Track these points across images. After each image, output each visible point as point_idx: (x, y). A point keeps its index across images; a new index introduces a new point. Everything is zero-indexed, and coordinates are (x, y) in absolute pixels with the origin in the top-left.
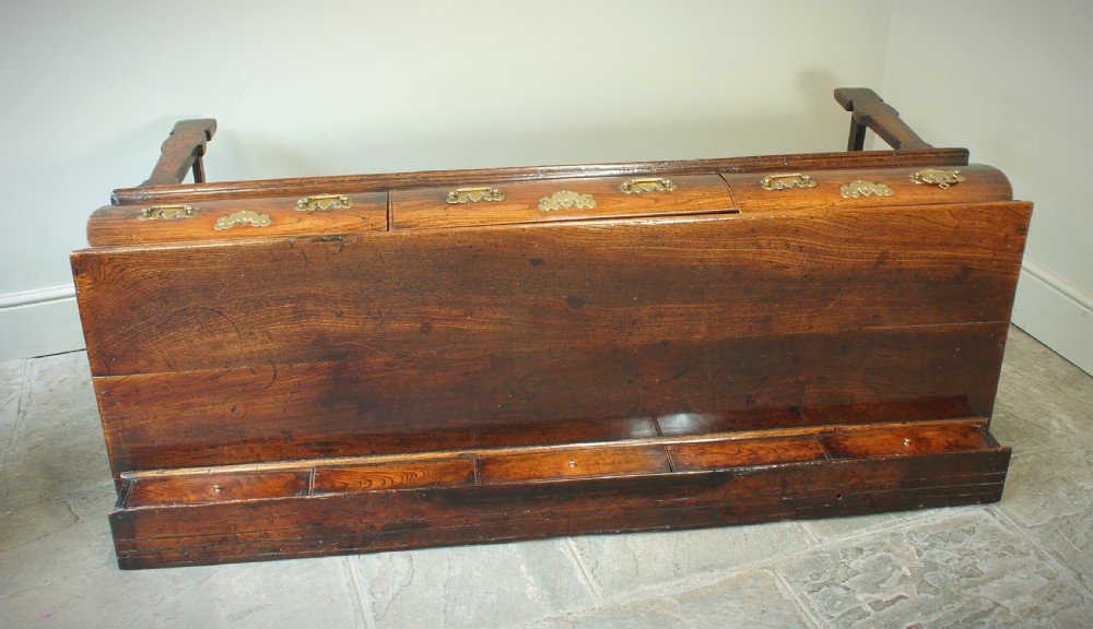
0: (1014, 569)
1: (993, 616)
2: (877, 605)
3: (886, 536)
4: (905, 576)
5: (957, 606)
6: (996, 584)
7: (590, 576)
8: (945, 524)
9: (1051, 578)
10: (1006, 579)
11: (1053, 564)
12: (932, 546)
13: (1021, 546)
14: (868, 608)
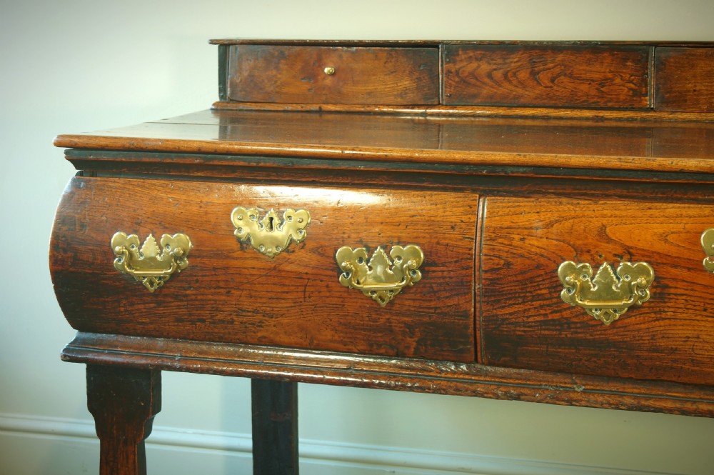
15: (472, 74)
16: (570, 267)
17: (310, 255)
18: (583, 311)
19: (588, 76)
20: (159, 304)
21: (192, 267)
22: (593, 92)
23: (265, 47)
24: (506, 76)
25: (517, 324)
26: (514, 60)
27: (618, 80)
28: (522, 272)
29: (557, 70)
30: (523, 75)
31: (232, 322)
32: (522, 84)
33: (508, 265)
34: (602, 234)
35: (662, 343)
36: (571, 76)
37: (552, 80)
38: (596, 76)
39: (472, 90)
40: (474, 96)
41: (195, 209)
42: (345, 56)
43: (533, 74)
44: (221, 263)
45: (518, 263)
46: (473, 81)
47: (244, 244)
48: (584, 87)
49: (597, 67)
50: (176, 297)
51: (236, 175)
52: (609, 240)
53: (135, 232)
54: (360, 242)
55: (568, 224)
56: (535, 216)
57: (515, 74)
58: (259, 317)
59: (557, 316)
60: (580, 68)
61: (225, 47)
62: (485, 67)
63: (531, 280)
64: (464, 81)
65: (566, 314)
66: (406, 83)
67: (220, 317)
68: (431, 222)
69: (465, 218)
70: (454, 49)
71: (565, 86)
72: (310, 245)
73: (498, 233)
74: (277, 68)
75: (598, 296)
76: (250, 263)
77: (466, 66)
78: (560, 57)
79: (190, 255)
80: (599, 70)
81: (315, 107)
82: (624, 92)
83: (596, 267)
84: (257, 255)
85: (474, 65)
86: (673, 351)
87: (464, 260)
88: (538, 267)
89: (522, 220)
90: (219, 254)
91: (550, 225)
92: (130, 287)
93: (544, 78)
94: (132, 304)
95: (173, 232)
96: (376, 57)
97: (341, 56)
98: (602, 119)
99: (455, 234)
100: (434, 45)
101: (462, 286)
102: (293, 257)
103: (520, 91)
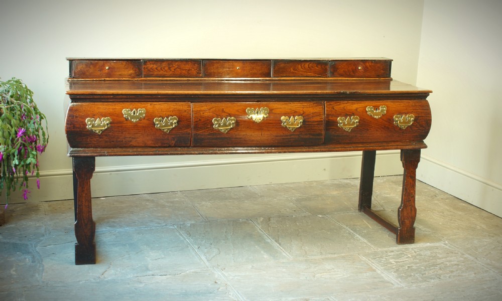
0: (451, 257)
1: (441, 265)
2: (396, 262)
3: (403, 249)
4: (409, 257)
5: (427, 263)
6: (444, 259)
7: (288, 254)
8: (427, 247)
9: (465, 258)
10: (448, 259)
11: (466, 256)
12: (421, 251)
13: (456, 252)
14: (393, 262)
15: (151, 68)
16: (215, 119)
17: (146, 121)
18: (219, 130)
19: (185, 68)
20: (100, 138)
21: (111, 126)
22: (186, 73)
23: (85, 61)
24: (161, 69)
25: (202, 135)
26: (164, 64)
27: (193, 69)
28: (204, 122)
29: (176, 67)
30: (166, 68)
31: (122, 141)
32: (166, 71)
33: (200, 120)
34: (223, 111)
35: (238, 137)
36: (180, 68)
37: (175, 70)
38: (187, 68)
39: (151, 73)
40: (152, 75)
41: (111, 110)
42: (112, 64)
43: (169, 68)
44: (120, 125)
45: (203, 120)
46: (151, 70)
47: (127, 119)
48: (184, 72)
49: (187, 66)
50: (106, 135)
51: (122, 100)
52: (225, 112)
53: (93, 118)
54: (160, 117)
55: (214, 109)
56: (206, 107)
57: (164, 68)
58: (131, 139)
59: (212, 132)
60: (183, 66)
61: (71, 61)
62: (155, 66)
63: (206, 123)
64: (149, 70)
65: (215, 131)
66: (131, 71)
67: (119, 140)
68: (179, 110)
69: (188, 109)
70: (146, 61)
71: (178, 72)
72: (146, 118)
73: (197, 112)
74: (90, 67)
75: (223, 126)
76: (129, 124)
77: (150, 66)
78: (177, 63)
79: (111, 123)
80: (188, 67)
81: (103, 79)
82: (195, 73)
83: (222, 119)
84: (131, 122)
85: (152, 65)
86: (241, 138)
87: (188, 120)
88: (208, 120)
89: (203, 108)
90: (120, 122)
91: (210, 109)
92: (91, 133)
93: (172, 69)
94: (92, 138)
95: (105, 117)
96: (122, 64)
97: (111, 64)
98: (190, 80)
99: (186, 113)
100: (139, 60)
101: (188, 126)
102: (141, 122)
103: (165, 73)
